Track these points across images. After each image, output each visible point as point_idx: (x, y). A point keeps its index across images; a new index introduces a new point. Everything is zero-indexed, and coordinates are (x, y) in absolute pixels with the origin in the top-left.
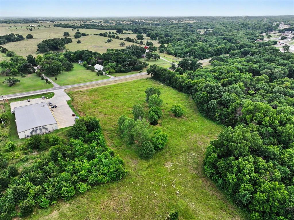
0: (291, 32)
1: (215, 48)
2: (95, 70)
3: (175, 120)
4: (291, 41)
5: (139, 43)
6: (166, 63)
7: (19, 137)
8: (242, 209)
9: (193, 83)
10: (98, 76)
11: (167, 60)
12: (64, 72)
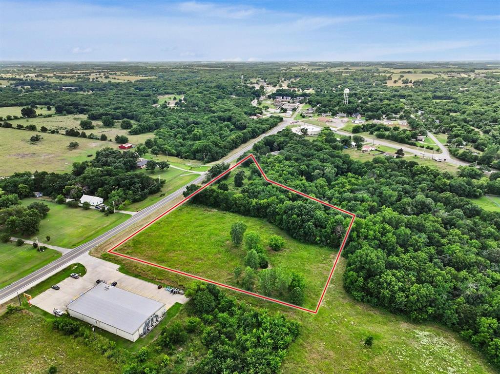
0: (281, 97)
1: (229, 139)
2: (91, 207)
3: (280, 255)
4: (293, 114)
5: (100, 138)
6: (183, 174)
7: (129, 340)
8: (400, 315)
9: (263, 204)
10: (107, 216)
11: (175, 166)
12: (42, 222)
